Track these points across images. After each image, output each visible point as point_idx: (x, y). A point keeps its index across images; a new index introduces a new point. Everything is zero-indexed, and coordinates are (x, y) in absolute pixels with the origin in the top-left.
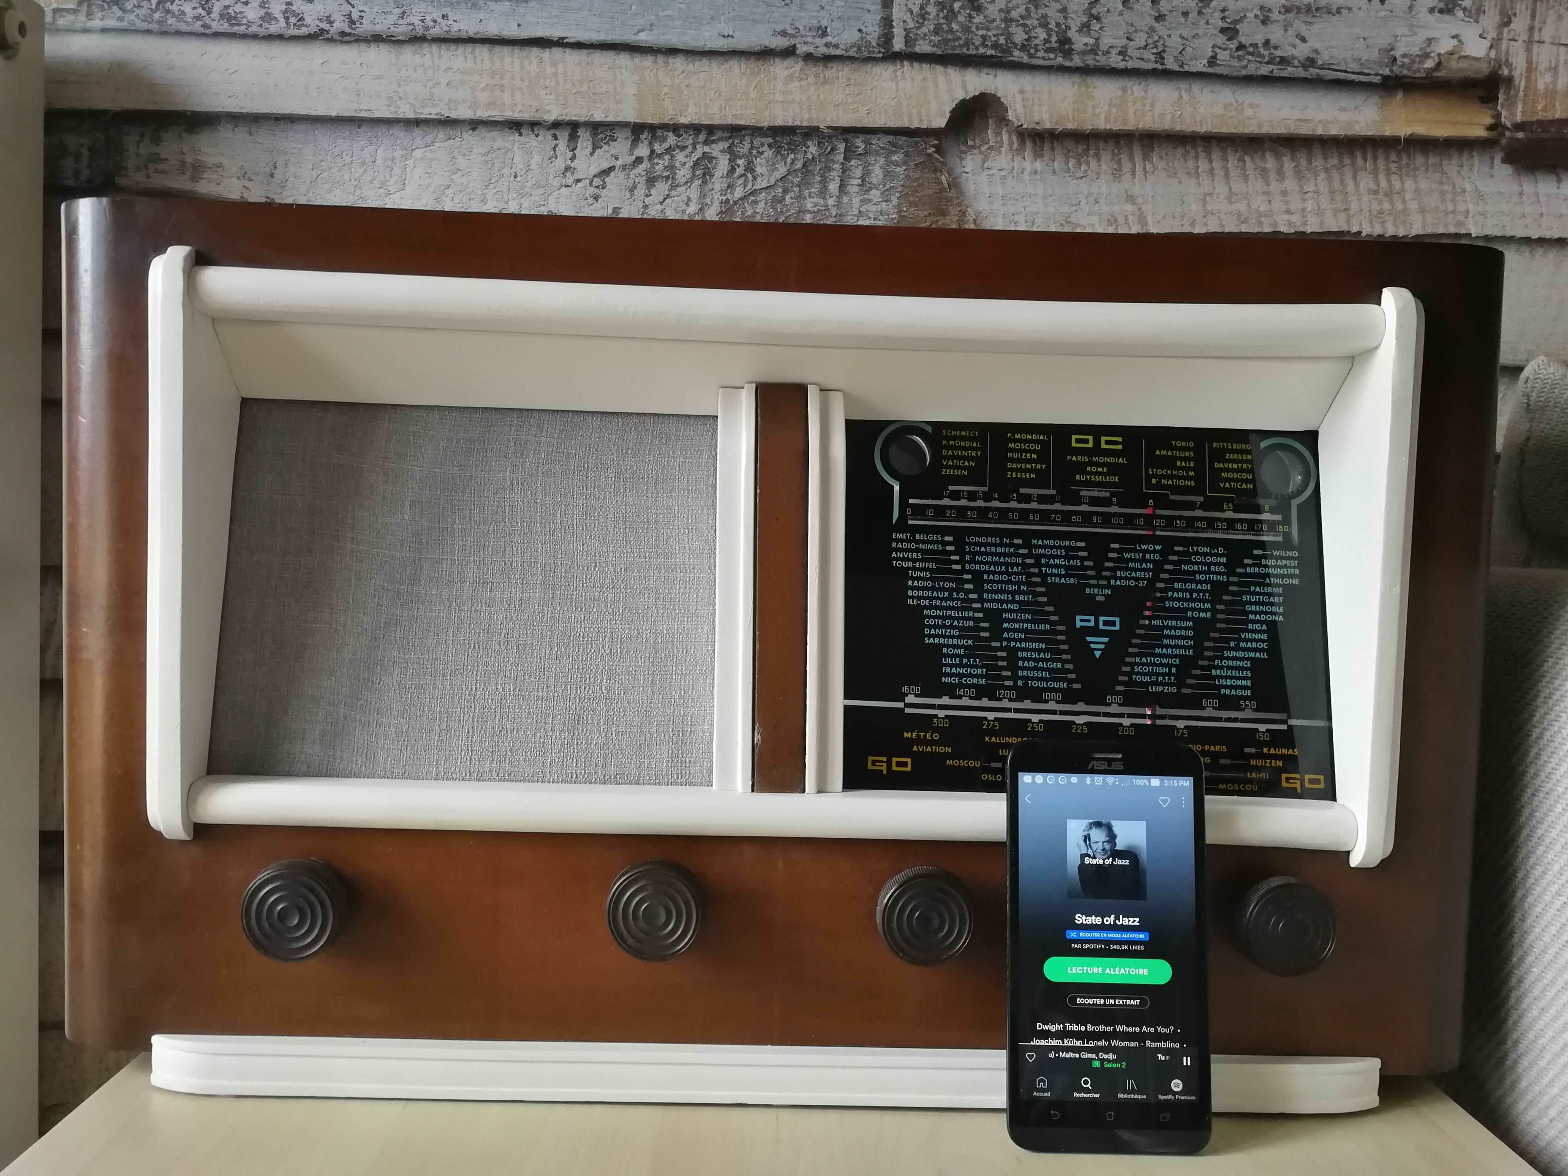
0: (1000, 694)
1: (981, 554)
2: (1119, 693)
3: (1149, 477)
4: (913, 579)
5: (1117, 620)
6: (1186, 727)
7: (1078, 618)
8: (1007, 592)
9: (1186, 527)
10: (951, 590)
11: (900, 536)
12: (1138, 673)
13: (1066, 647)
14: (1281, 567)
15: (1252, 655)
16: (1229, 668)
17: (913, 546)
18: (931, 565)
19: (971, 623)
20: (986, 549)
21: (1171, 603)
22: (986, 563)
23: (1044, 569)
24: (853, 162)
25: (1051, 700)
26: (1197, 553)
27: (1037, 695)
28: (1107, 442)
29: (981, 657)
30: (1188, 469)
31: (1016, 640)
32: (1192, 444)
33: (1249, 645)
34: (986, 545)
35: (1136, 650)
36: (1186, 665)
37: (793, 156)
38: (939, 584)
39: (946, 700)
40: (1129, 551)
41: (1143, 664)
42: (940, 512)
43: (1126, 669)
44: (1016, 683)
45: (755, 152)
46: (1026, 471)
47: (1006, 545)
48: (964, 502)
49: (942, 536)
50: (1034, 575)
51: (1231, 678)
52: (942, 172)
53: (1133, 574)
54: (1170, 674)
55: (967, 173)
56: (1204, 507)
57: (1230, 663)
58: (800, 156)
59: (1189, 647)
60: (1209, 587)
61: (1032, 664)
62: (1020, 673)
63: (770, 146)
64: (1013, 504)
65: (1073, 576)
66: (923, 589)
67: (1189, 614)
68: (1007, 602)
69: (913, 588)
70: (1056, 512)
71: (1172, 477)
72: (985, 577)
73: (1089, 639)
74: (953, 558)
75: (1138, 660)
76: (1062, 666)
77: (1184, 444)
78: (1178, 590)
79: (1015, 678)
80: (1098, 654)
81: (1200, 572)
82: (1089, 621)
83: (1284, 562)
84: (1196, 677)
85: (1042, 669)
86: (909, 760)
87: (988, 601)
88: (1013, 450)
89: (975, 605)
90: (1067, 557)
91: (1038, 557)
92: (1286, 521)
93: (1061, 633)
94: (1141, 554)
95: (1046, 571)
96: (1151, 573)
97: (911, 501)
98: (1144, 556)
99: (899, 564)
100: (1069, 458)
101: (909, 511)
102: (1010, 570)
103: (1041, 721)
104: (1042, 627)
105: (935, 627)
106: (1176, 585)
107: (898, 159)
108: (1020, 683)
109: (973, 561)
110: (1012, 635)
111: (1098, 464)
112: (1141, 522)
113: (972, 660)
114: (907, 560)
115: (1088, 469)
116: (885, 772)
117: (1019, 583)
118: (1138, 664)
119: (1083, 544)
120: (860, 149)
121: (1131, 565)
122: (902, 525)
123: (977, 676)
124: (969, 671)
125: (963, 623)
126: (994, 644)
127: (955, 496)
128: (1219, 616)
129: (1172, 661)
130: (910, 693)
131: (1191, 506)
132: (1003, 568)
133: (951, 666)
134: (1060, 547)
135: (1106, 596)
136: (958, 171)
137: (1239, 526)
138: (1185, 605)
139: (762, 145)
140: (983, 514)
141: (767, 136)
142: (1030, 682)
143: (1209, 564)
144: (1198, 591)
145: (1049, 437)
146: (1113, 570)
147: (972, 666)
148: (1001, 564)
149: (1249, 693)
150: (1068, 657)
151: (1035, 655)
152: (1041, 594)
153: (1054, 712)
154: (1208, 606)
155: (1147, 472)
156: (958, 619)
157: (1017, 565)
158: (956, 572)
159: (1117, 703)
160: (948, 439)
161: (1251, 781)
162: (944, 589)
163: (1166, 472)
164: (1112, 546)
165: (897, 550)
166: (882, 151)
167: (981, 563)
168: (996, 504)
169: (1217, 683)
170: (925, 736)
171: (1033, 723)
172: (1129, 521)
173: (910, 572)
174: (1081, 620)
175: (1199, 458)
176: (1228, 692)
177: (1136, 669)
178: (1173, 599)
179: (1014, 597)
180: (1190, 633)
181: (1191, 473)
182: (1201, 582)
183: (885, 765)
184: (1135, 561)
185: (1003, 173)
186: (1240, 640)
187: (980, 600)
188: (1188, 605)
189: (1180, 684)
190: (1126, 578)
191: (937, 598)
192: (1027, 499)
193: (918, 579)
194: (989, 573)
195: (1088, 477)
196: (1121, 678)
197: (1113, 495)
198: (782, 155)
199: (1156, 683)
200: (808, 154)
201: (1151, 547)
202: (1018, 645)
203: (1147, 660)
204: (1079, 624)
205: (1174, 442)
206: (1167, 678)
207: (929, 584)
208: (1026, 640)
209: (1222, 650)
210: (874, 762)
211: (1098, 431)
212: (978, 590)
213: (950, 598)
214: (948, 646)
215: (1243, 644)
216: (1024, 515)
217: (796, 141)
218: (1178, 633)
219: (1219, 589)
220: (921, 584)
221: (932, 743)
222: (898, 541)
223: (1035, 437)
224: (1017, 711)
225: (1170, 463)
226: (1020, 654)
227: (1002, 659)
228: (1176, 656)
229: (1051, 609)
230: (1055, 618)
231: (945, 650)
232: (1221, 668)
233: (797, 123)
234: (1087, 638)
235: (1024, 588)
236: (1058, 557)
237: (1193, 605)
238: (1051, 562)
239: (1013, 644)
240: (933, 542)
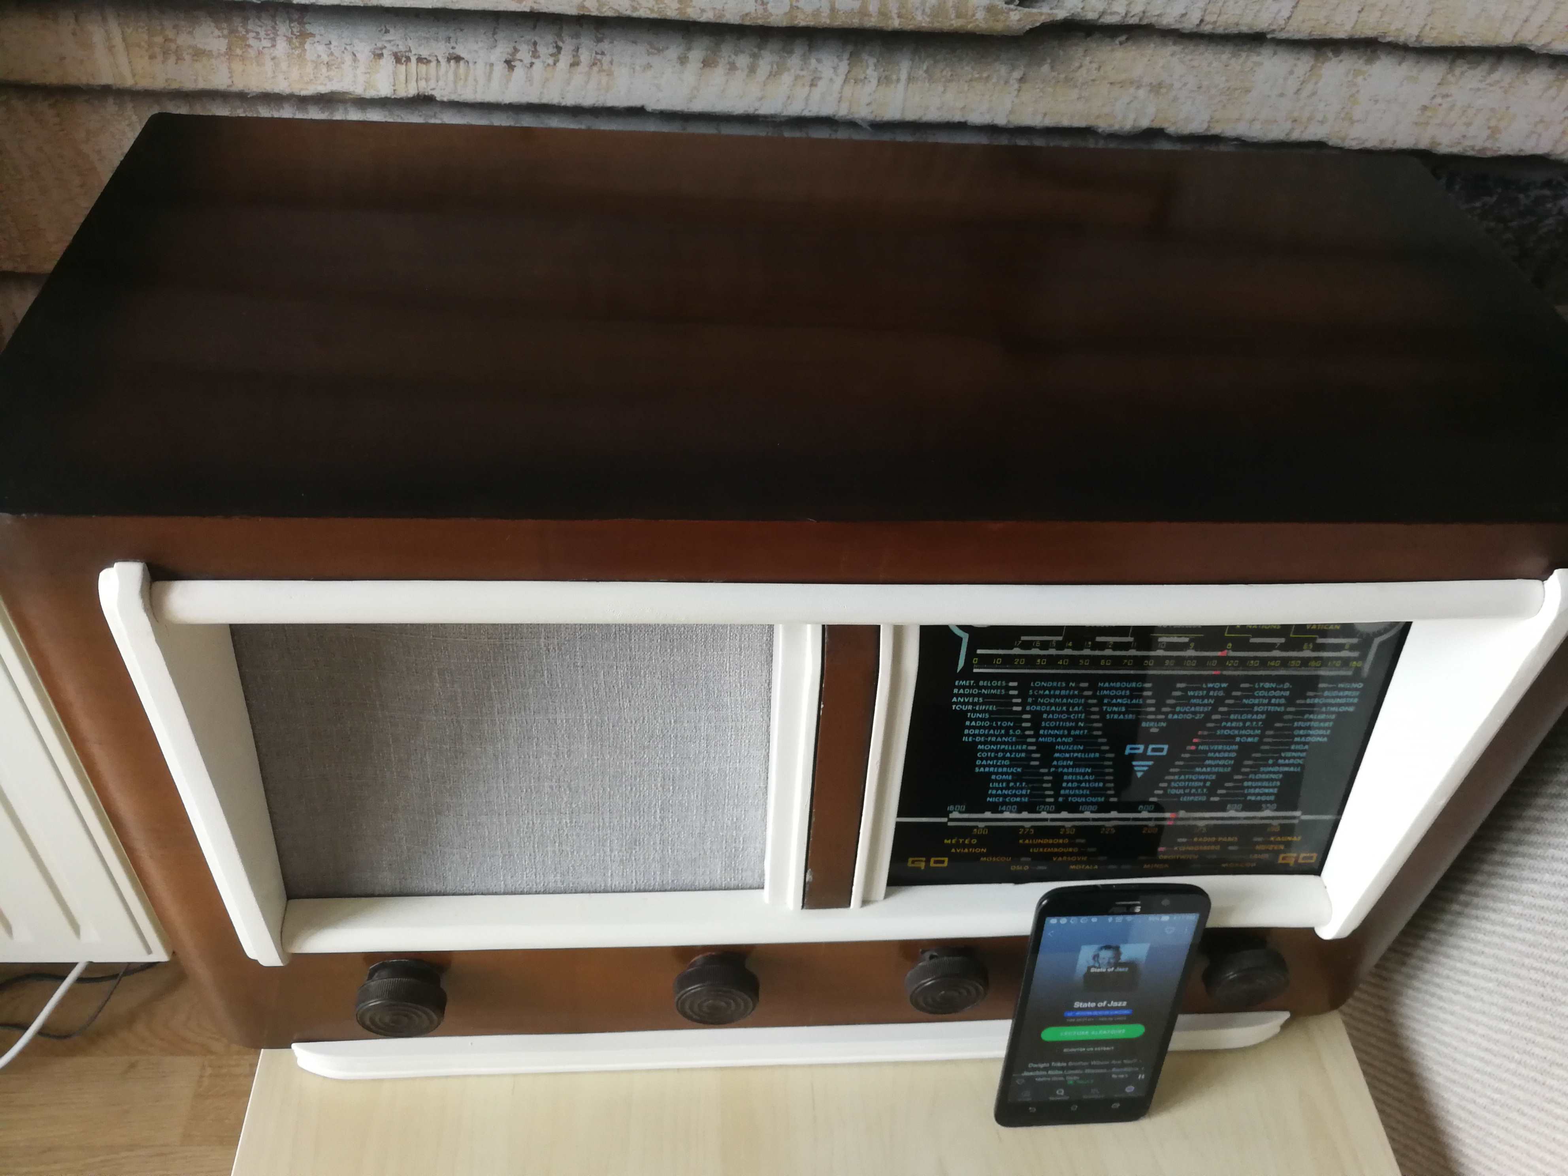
0: (1040, 808)
1: (1043, 696)
2: (1152, 803)
4: (971, 720)
5: (1166, 747)
6: (1206, 825)
7: (1129, 747)
8: (1064, 728)
9: (1259, 666)
10: (1007, 729)
11: (963, 683)
12: (1174, 788)
13: (1111, 770)
14: (1341, 697)
15: (1286, 769)
16: (1260, 780)
17: (976, 691)
18: (992, 708)
19: (1023, 755)
20: (1050, 692)
21: (1222, 731)
22: (1046, 705)
23: (1104, 707)
25: (1087, 811)
26: (1263, 689)
27: (1074, 808)
29: (1028, 781)
31: (1063, 767)
33: (1287, 761)
34: (1051, 688)
36: (1222, 779)
38: (997, 724)
39: (988, 815)
40: (1194, 689)
41: (1181, 781)
42: (1008, 661)
43: (1164, 785)
44: (1056, 799)
47: (1071, 688)
48: (1035, 651)
49: (1007, 682)
50: (1094, 713)
51: (1260, 787)
53: (1193, 709)
54: (1203, 787)
56: (1284, 648)
57: (1263, 776)
59: (1228, 766)
60: (1264, 717)
61: (1075, 785)
62: (1062, 792)
64: (1087, 652)
65: (1132, 713)
66: (980, 728)
67: (1238, 739)
68: (1062, 736)
69: (969, 728)
70: (1129, 657)
72: (1045, 716)
73: (1135, 763)
74: (1015, 700)
75: (1176, 777)
76: (1104, 785)
78: (1232, 721)
79: (1056, 796)
80: (1139, 775)
81: (1260, 705)
82: (1138, 749)
83: (1345, 693)
84: (1228, 788)
85: (1083, 788)
86: (946, 859)
87: (1044, 736)
89: (1029, 740)
90: (1131, 697)
91: (1101, 698)
92: (1363, 657)
93: (1109, 759)
94: (1205, 692)
95: (1106, 709)
96: (1210, 708)
97: (979, 651)
98: (1208, 693)
99: (959, 707)
101: (975, 661)
102: (1071, 710)
103: (1074, 826)
104: (1092, 755)
105: (987, 758)
106: (1232, 717)
108: (1060, 799)
109: (1035, 703)
110: (1060, 763)
112: (1214, 663)
113: (1018, 783)
114: (968, 703)
116: (923, 868)
117: (1077, 720)
118: (1176, 781)
119: (1149, 685)
121: (1193, 701)
122: (967, 674)
123: (1021, 796)
124: (1014, 792)
125: (1015, 755)
126: (1043, 771)
127: (1027, 644)
128: (1266, 740)
129: (1207, 777)
130: (954, 811)
131: (1270, 647)
132: (1064, 708)
133: (997, 789)
134: (1126, 689)
135: (1161, 728)
137: (1313, 663)
138: (1236, 732)
140: (1052, 661)
142: (1070, 798)
143: (1270, 698)
144: (1251, 721)
146: (1173, 706)
147: (1017, 788)
148: (1062, 705)
149: (1272, 798)
150: (1111, 778)
151: (1080, 778)
153: (1087, 820)
154: (1258, 732)
156: (1011, 752)
158: (1017, 712)
159: (1148, 810)
161: (1251, 862)
162: (1000, 728)
164: (1179, 685)
165: (959, 695)
167: (1042, 704)
168: (1068, 651)
169: (1246, 792)
170: (964, 841)
171: (1066, 828)
172: (1202, 662)
173: (969, 714)
174: (1131, 749)
176: (1253, 798)
177: (1173, 784)
178: (1225, 728)
179: (1069, 732)
180: (1233, 754)
182: (1257, 713)
183: (924, 864)
184: (1198, 697)
186: (1280, 758)
187: (1036, 736)
188: (1239, 732)
189: (1211, 794)
190: (1184, 713)
191: (992, 736)
192: (1103, 646)
194: (1049, 712)
196: (1157, 792)
197: (1191, 640)
199: (1189, 794)
201: (1217, 685)
202: (1065, 770)
203: (1185, 777)
204: (1128, 752)
206: (1199, 790)
207: (987, 724)
208: (1074, 766)
209: (1259, 766)
212: (1036, 727)
213: (1007, 735)
214: (997, 774)
215: (1281, 761)
216: (1095, 662)
218: (1222, 755)
219: (1272, 718)
220: (979, 723)
221: (970, 846)
222: (959, 687)
224: (1053, 820)
226: (1065, 777)
227: (1048, 782)
228: (1214, 773)
229: (1102, 740)
230: (1106, 748)
231: (993, 777)
232: (1253, 780)
234: (1133, 763)
235: (1081, 724)
236: (1121, 697)
237: (1244, 732)
238: (1114, 701)
239: (1060, 770)
240: (997, 688)
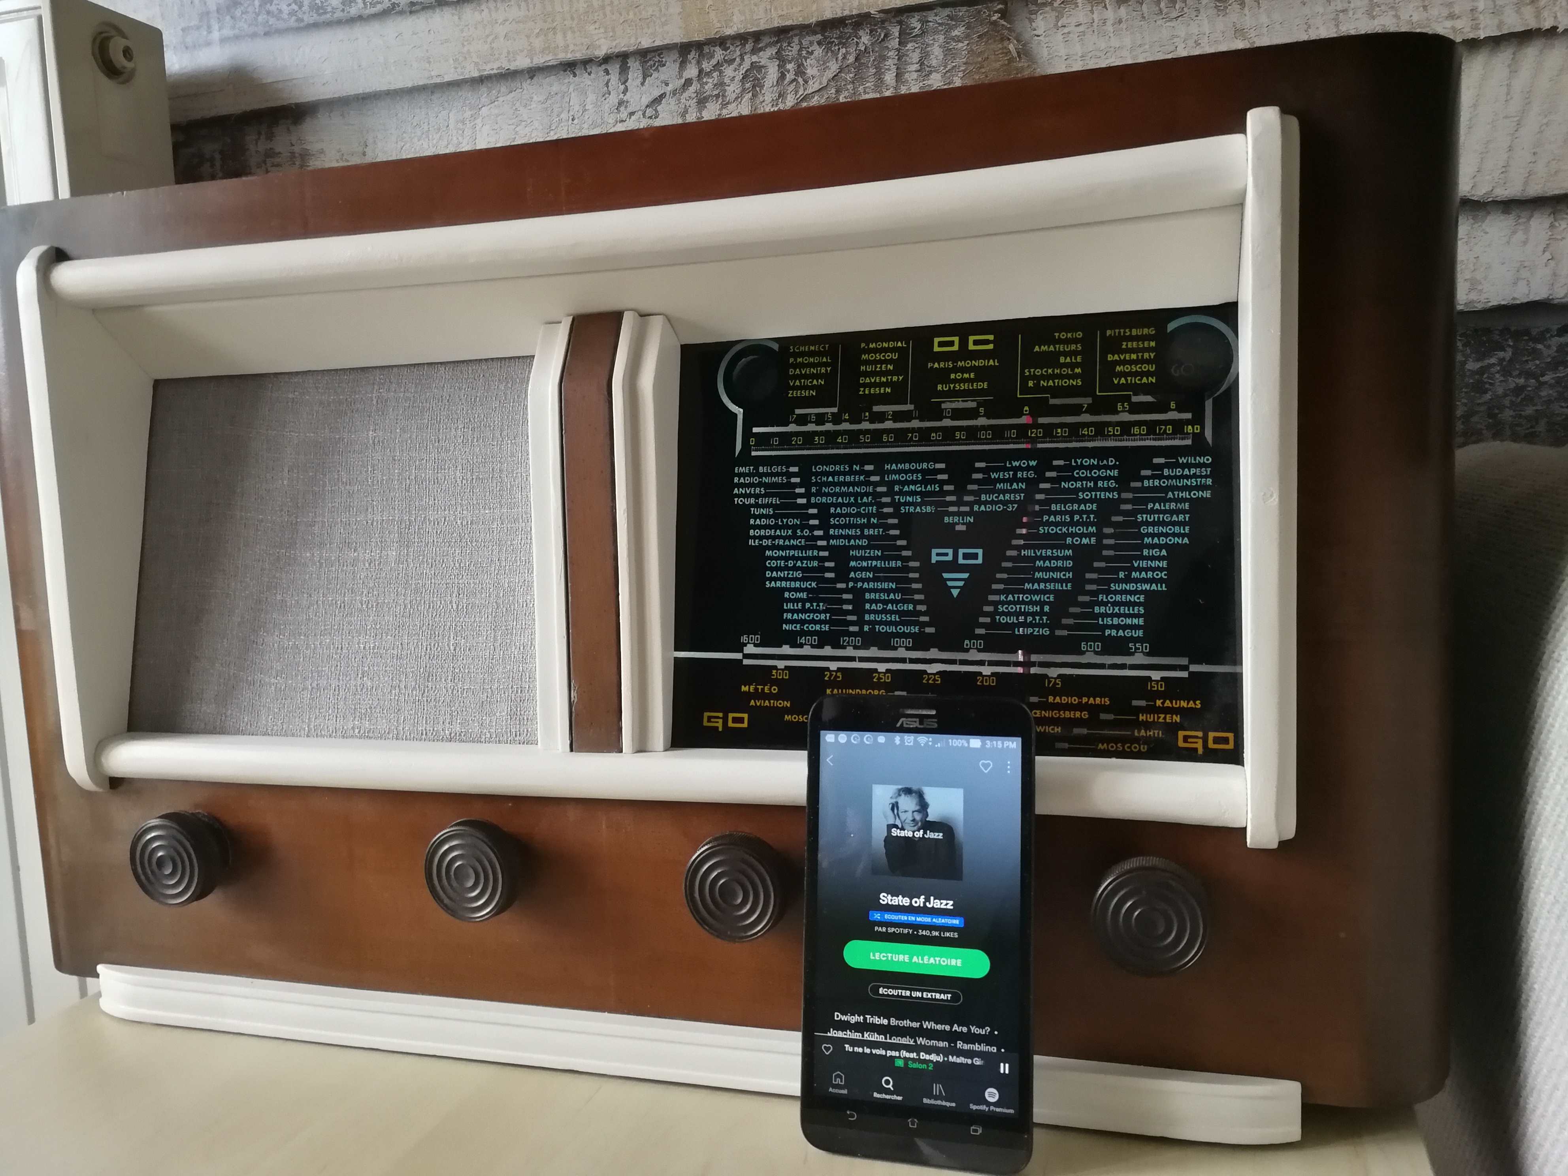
0: (844, 641)
1: (828, 484)
2: (980, 637)
3: (1024, 380)
4: (755, 517)
5: (980, 552)
6: (1060, 676)
7: (934, 551)
8: (855, 526)
9: (1070, 436)
10: (794, 528)
11: (742, 470)
12: (1003, 614)
13: (918, 586)
14: (1187, 477)
15: (1146, 587)
16: (1115, 604)
17: (756, 480)
18: (775, 501)
19: (816, 564)
20: (834, 479)
21: (1046, 528)
22: (832, 495)
23: (897, 497)
24: (910, 46)
25: (900, 646)
26: (1082, 467)
27: (884, 642)
28: (976, 343)
29: (824, 600)
30: (1072, 366)
31: (863, 580)
32: (1079, 335)
33: (1143, 574)
34: (833, 474)
35: (1001, 586)
36: (1063, 601)
37: (844, 50)
38: (782, 521)
39: (786, 650)
40: (997, 470)
41: (1009, 603)
42: (785, 440)
43: (988, 609)
44: (861, 628)
45: (804, 53)
46: (881, 385)
47: (856, 473)
48: (811, 427)
49: (788, 467)
50: (886, 505)
51: (1119, 615)
52: (1009, 39)
53: (1001, 497)
54: (1042, 613)
55: (1038, 36)
56: (1093, 410)
57: (1118, 598)
58: (852, 50)
59: (1067, 581)
60: (1094, 507)
61: (880, 607)
62: (867, 617)
63: (819, 43)
64: (865, 425)
65: (930, 504)
66: (765, 527)
67: (1069, 540)
68: (855, 537)
69: (755, 527)
70: (913, 430)
71: (1053, 377)
72: (832, 510)
73: (946, 575)
74: (798, 491)
75: (1003, 597)
76: (914, 608)
77: (1069, 335)
78: (1055, 513)
79: (860, 622)
80: (955, 592)
81: (1083, 490)
82: (946, 555)
83: (1193, 471)
84: (1075, 616)
85: (891, 612)
86: (746, 716)
87: (834, 537)
88: (867, 362)
89: (821, 543)
90: (924, 482)
91: (891, 485)
92: (1199, 419)
93: (914, 570)
94: (1011, 473)
95: (899, 499)
96: (1022, 495)
97: (755, 430)
98: (1015, 475)
99: (741, 501)
100: (930, 365)
101: (752, 441)
102: (859, 501)
103: (888, 671)
104: (893, 564)
105: (778, 569)
106: (1053, 507)
107: (959, 34)
108: (866, 628)
109: (819, 494)
110: (859, 575)
111: (963, 370)
112: (1014, 433)
113: (815, 604)
114: (750, 496)
115: (953, 376)
116: (720, 729)
117: (869, 516)
118: (1003, 603)
119: (942, 466)
120: (916, 30)
121: (999, 486)
122: (745, 458)
123: (820, 622)
124: (811, 617)
125: (807, 564)
126: (840, 586)
127: (803, 420)
128: (1106, 542)
129: (1044, 598)
130: (749, 643)
131: (1076, 410)
132: (852, 499)
133: (793, 611)
134: (916, 471)
135: (968, 524)
136: (1026, 36)
137: (1136, 430)
138: (1064, 530)
139: (811, 43)
140: (831, 438)
141: (815, 33)
142: (877, 627)
143: (1096, 480)
144: (1081, 513)
145: (907, 343)
146: (977, 494)
147: (814, 611)
148: (850, 495)
149: (1140, 633)
150: (921, 597)
151: (884, 597)
152: (894, 527)
153: (903, 660)
154: (1092, 529)
155: (1023, 372)
156: (802, 559)
157: (867, 494)
158: (802, 506)
159: (977, 648)
160: (796, 355)
161: (1137, 740)
162: (787, 527)
163: (1046, 372)
164: (978, 465)
165: (740, 485)
166: (940, 28)
167: (827, 495)
168: (846, 426)
169: (1101, 622)
170: (763, 689)
171: (879, 673)
172: (998, 433)
173: (752, 509)
174: (938, 555)
175: (1088, 351)
176: (1114, 633)
177: (1001, 609)
178: (1049, 524)
179: (862, 532)
180: (1069, 564)
181: (1078, 370)
182: (1085, 502)
183: (721, 721)
184: (1004, 481)
185: (1081, 28)
186: (1133, 569)
187: (827, 537)
188: (1068, 530)
189: (1054, 625)
190: (992, 502)
191: (779, 537)
192: (880, 417)
193: (761, 516)
194: (836, 505)
195: (952, 386)
196: (982, 620)
197: (980, 404)
198: (832, 51)
199: (1025, 625)
200: (860, 45)
201: (1024, 463)
202: (866, 585)
203: (1014, 597)
204: (934, 559)
205: (1057, 334)
206: (1037, 618)
207: (772, 522)
208: (875, 579)
209: (1108, 582)
210: (709, 718)
211: (963, 330)
212: (825, 525)
213: (794, 536)
214: (790, 590)
215: (1134, 575)
216: (876, 437)
217: (846, 33)
218: (1054, 563)
219: (1106, 509)
220: (764, 522)
221: (770, 696)
222: (740, 475)
223: (891, 344)
224: (862, 659)
225: (1051, 360)
226: (867, 596)
227: (847, 602)
228: (1050, 592)
229: (902, 543)
230: (908, 553)
231: (786, 595)
232: (1105, 604)
233: (846, 13)
234: (943, 574)
235: (874, 521)
236: (914, 483)
237: (1072, 530)
238: (906, 489)
239: (859, 584)
240: (777, 474)
